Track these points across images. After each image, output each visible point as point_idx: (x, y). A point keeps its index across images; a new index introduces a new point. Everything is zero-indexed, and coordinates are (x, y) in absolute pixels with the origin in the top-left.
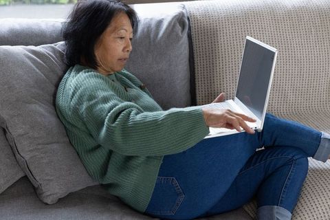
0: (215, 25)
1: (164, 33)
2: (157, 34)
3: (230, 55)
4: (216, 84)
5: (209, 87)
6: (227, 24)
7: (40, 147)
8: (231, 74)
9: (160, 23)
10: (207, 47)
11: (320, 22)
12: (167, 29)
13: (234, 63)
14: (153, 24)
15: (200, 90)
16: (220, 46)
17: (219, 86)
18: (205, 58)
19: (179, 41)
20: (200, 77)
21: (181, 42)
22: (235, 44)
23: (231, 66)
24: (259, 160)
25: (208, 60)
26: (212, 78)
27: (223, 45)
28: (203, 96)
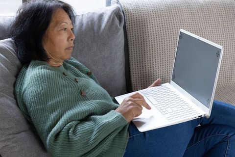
0: (145, 18)
1: (106, 26)
2: (100, 26)
3: (158, 43)
4: (147, 67)
5: (142, 70)
6: (155, 17)
7: (11, 137)
8: (159, 59)
9: (101, 16)
10: (139, 37)
11: (225, 14)
12: (108, 22)
13: (161, 49)
14: (96, 17)
15: (134, 72)
16: (150, 35)
17: (149, 69)
18: (137, 46)
19: (118, 32)
20: (134, 61)
21: (119, 33)
22: (162, 33)
23: (159, 52)
24: (199, 137)
25: (140, 48)
26: (144, 63)
27: (152, 35)
28: (137, 77)
